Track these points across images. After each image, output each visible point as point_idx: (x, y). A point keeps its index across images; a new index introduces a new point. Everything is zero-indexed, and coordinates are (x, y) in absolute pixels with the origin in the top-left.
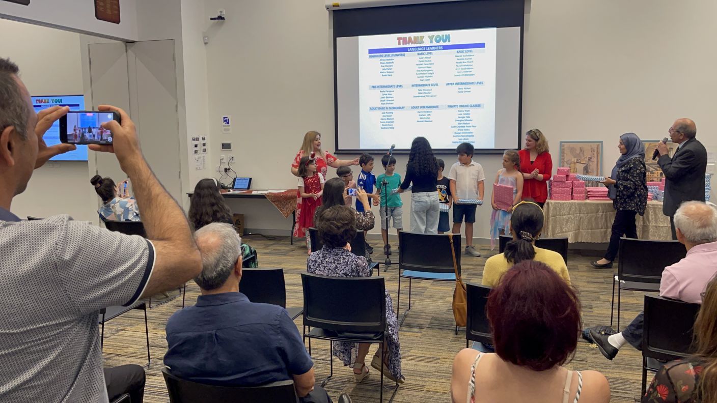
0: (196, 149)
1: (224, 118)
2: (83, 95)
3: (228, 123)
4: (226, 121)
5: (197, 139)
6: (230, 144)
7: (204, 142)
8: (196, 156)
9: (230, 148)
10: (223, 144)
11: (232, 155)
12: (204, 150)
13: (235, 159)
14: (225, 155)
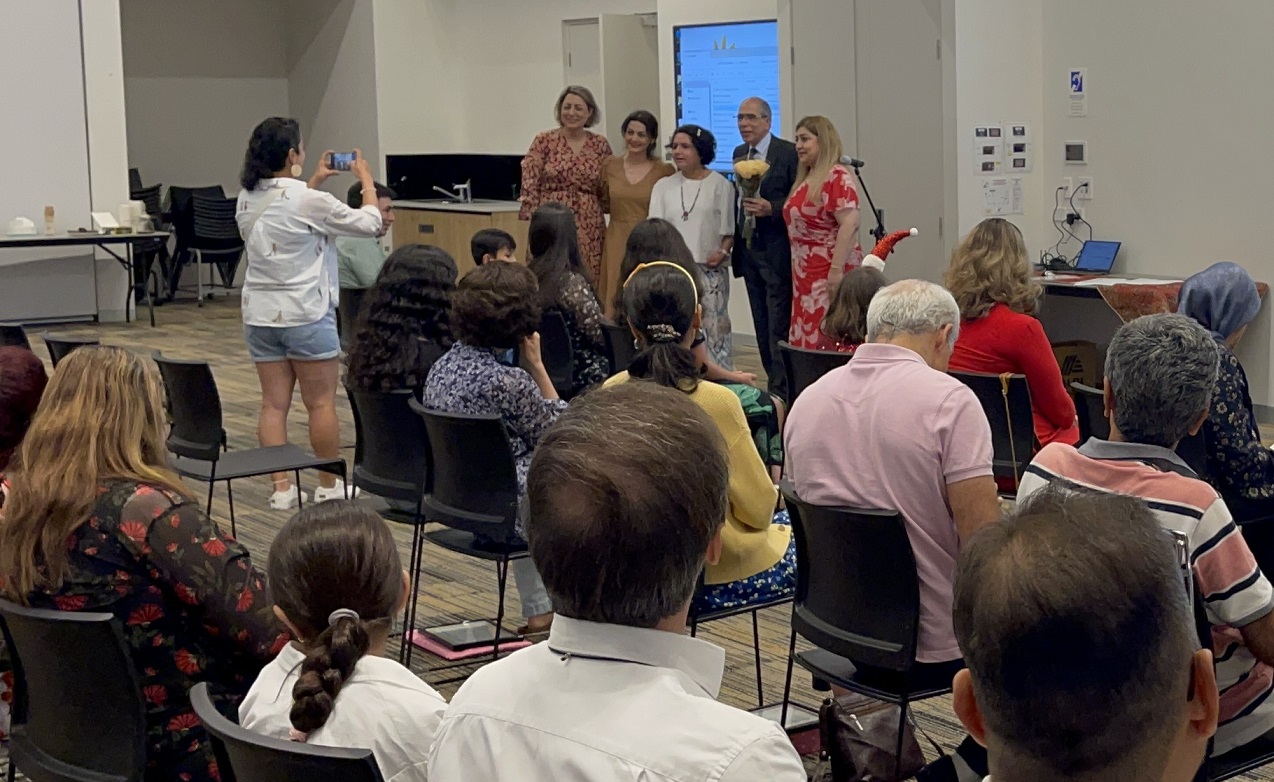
0: (988, 158)
1: (1073, 74)
2: (775, 21)
3: (1080, 89)
4: (1077, 84)
5: (995, 133)
6: (1080, 148)
7: (1019, 140)
8: (989, 177)
9: (1081, 159)
10: (1068, 148)
11: (1084, 179)
12: (1019, 164)
13: (1091, 187)
14: (1071, 176)
